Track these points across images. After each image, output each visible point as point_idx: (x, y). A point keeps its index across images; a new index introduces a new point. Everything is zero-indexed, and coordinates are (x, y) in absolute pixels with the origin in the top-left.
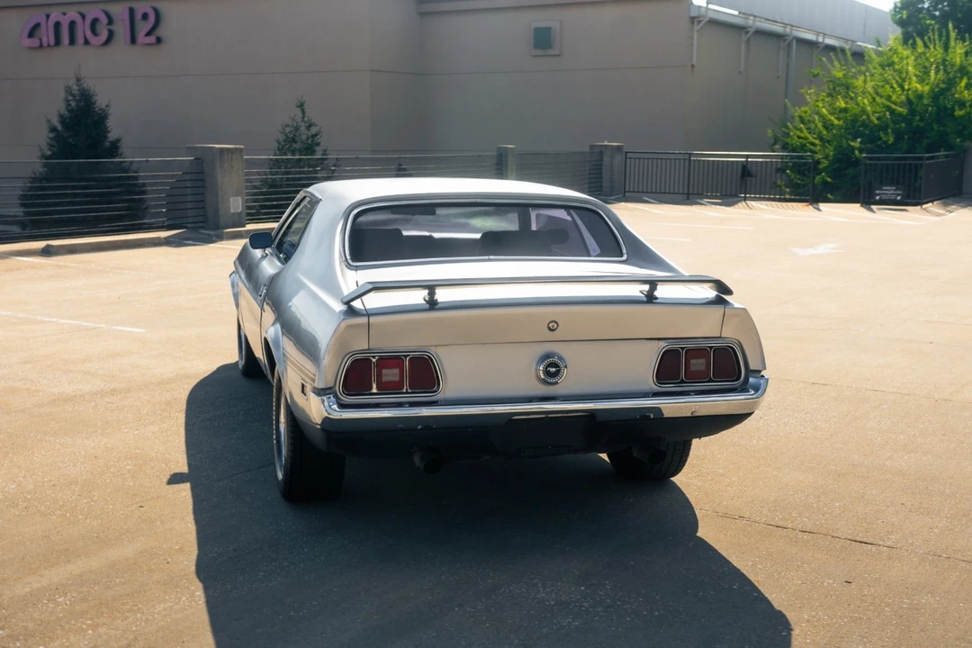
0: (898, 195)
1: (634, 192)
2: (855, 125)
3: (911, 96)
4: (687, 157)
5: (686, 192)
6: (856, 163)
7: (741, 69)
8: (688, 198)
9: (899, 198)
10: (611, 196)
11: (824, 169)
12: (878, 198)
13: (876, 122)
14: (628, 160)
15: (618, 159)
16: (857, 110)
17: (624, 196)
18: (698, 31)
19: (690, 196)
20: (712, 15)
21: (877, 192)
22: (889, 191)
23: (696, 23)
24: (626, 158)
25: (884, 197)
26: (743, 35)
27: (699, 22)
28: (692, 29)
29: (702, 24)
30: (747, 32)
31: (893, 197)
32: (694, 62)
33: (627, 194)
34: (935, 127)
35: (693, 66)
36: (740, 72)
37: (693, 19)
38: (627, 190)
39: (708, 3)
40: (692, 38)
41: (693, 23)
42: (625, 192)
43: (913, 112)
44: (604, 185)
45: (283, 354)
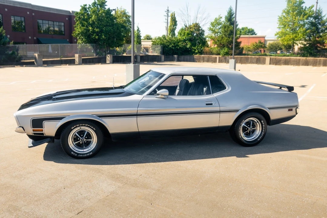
45: (269, 109)
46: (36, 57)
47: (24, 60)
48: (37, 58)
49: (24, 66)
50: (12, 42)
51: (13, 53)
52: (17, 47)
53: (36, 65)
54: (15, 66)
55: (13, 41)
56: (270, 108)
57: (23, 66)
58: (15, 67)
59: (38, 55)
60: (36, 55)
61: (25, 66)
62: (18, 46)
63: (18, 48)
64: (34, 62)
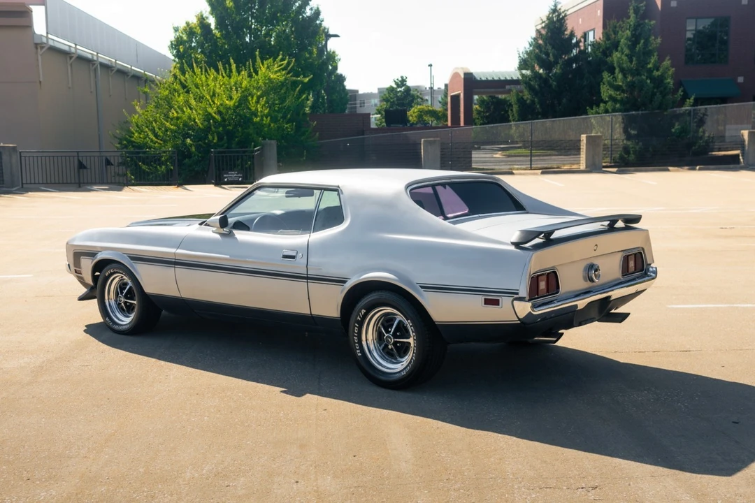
0: (240, 177)
1: (31, 183)
2: (185, 129)
3: (221, 109)
4: (76, 154)
5: (77, 181)
6: (190, 155)
7: (70, 85)
8: (80, 187)
9: (240, 179)
10: (12, 188)
11: (167, 161)
12: (226, 180)
13: (201, 126)
14: (23, 158)
15: (15, 158)
16: (185, 118)
17: (22, 187)
18: (41, 55)
19: (81, 185)
20: (51, 43)
21: (225, 176)
22: (233, 175)
23: (39, 48)
24: (21, 157)
25: (230, 179)
26: (68, 59)
27: (42, 48)
28: (37, 53)
29: (44, 50)
30: (71, 58)
31: (236, 179)
32: (41, 80)
33: (24, 185)
34: (240, 129)
35: (40, 82)
36: (69, 88)
37: (36, 44)
38: (24, 182)
39: (47, 33)
40: (38, 60)
41: (37, 48)
42: (22, 184)
43: (223, 118)
44: (5, 179)
45: (422, 287)
46: (744, 141)
47: (720, 150)
48: (747, 143)
49: (698, 167)
50: (692, 100)
51: (684, 131)
52: (703, 111)
53: (742, 164)
54: (670, 168)
55: (692, 98)
56: (426, 288)
57: (694, 169)
58: (668, 170)
59: (750, 133)
60: (745, 133)
61: (700, 169)
62: (706, 108)
63: (704, 115)
64: (738, 155)
